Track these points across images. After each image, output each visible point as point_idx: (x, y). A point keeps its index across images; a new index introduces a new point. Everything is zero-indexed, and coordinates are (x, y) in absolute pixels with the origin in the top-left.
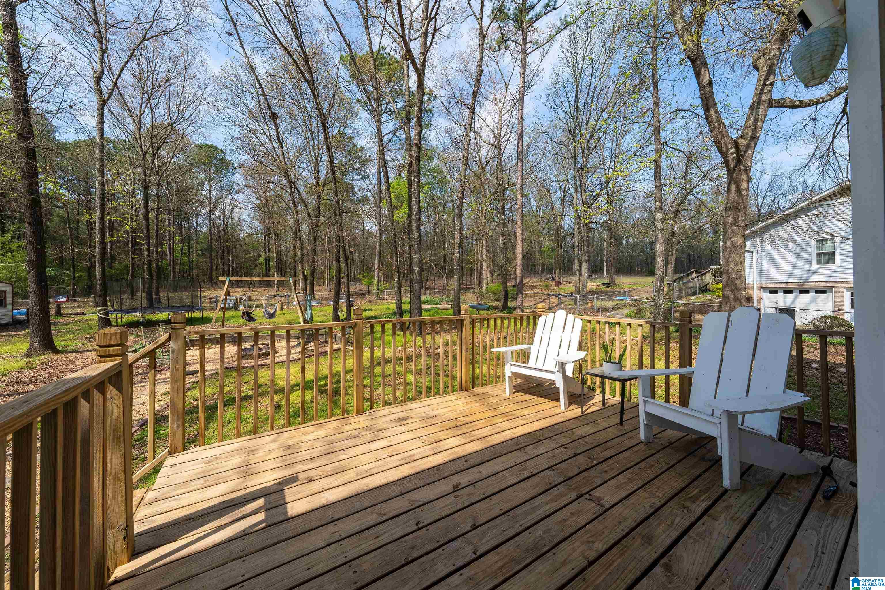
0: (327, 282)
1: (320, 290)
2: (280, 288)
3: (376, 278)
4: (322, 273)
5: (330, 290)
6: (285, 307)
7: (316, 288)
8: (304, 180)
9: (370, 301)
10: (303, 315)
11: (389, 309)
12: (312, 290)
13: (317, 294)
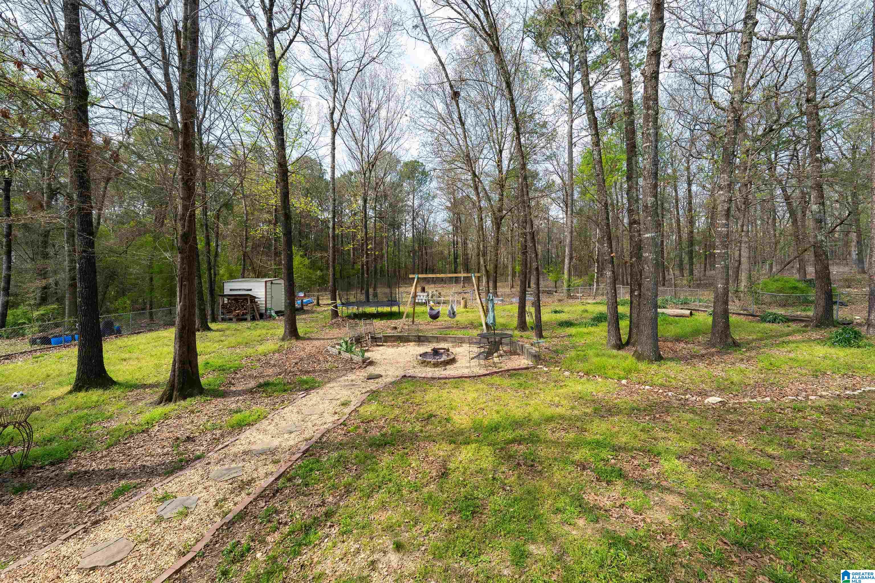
0: (510, 278)
1: (503, 287)
2: (466, 285)
3: (566, 272)
4: (506, 267)
5: (512, 287)
6: (469, 304)
7: (498, 284)
8: (487, 175)
9: (560, 301)
10: (486, 316)
11: (586, 311)
12: (495, 287)
13: (500, 291)
